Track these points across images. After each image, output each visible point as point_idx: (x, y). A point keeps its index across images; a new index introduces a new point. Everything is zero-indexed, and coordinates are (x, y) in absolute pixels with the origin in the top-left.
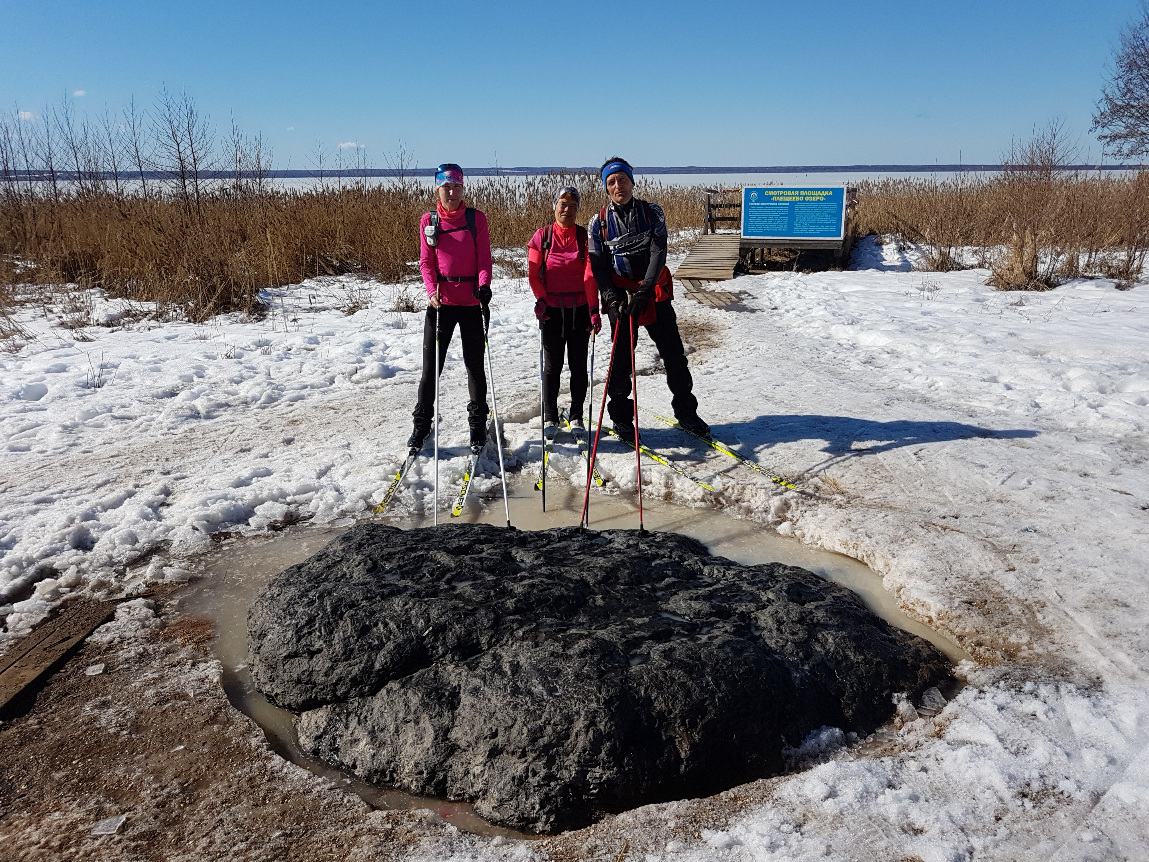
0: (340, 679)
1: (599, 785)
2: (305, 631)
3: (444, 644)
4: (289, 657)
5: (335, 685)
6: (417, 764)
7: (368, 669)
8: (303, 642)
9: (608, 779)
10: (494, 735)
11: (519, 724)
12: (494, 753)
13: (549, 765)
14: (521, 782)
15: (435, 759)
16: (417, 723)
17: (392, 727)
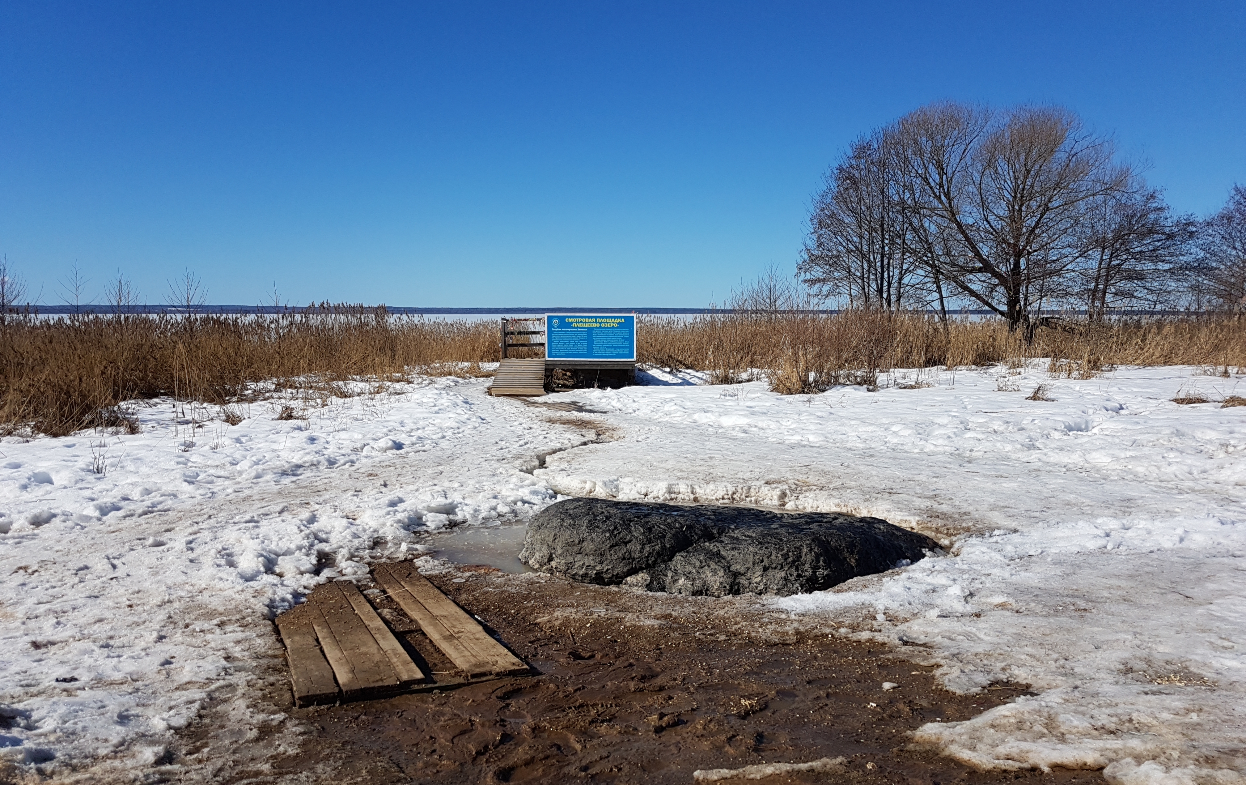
0: (649, 554)
1: (823, 578)
2: (616, 532)
3: (696, 534)
4: (612, 546)
5: (647, 557)
6: (721, 583)
7: (663, 547)
8: (618, 538)
9: (827, 575)
10: (762, 561)
11: (774, 553)
12: (765, 569)
13: (797, 569)
14: (786, 579)
15: (729, 581)
16: (709, 566)
17: (694, 571)
